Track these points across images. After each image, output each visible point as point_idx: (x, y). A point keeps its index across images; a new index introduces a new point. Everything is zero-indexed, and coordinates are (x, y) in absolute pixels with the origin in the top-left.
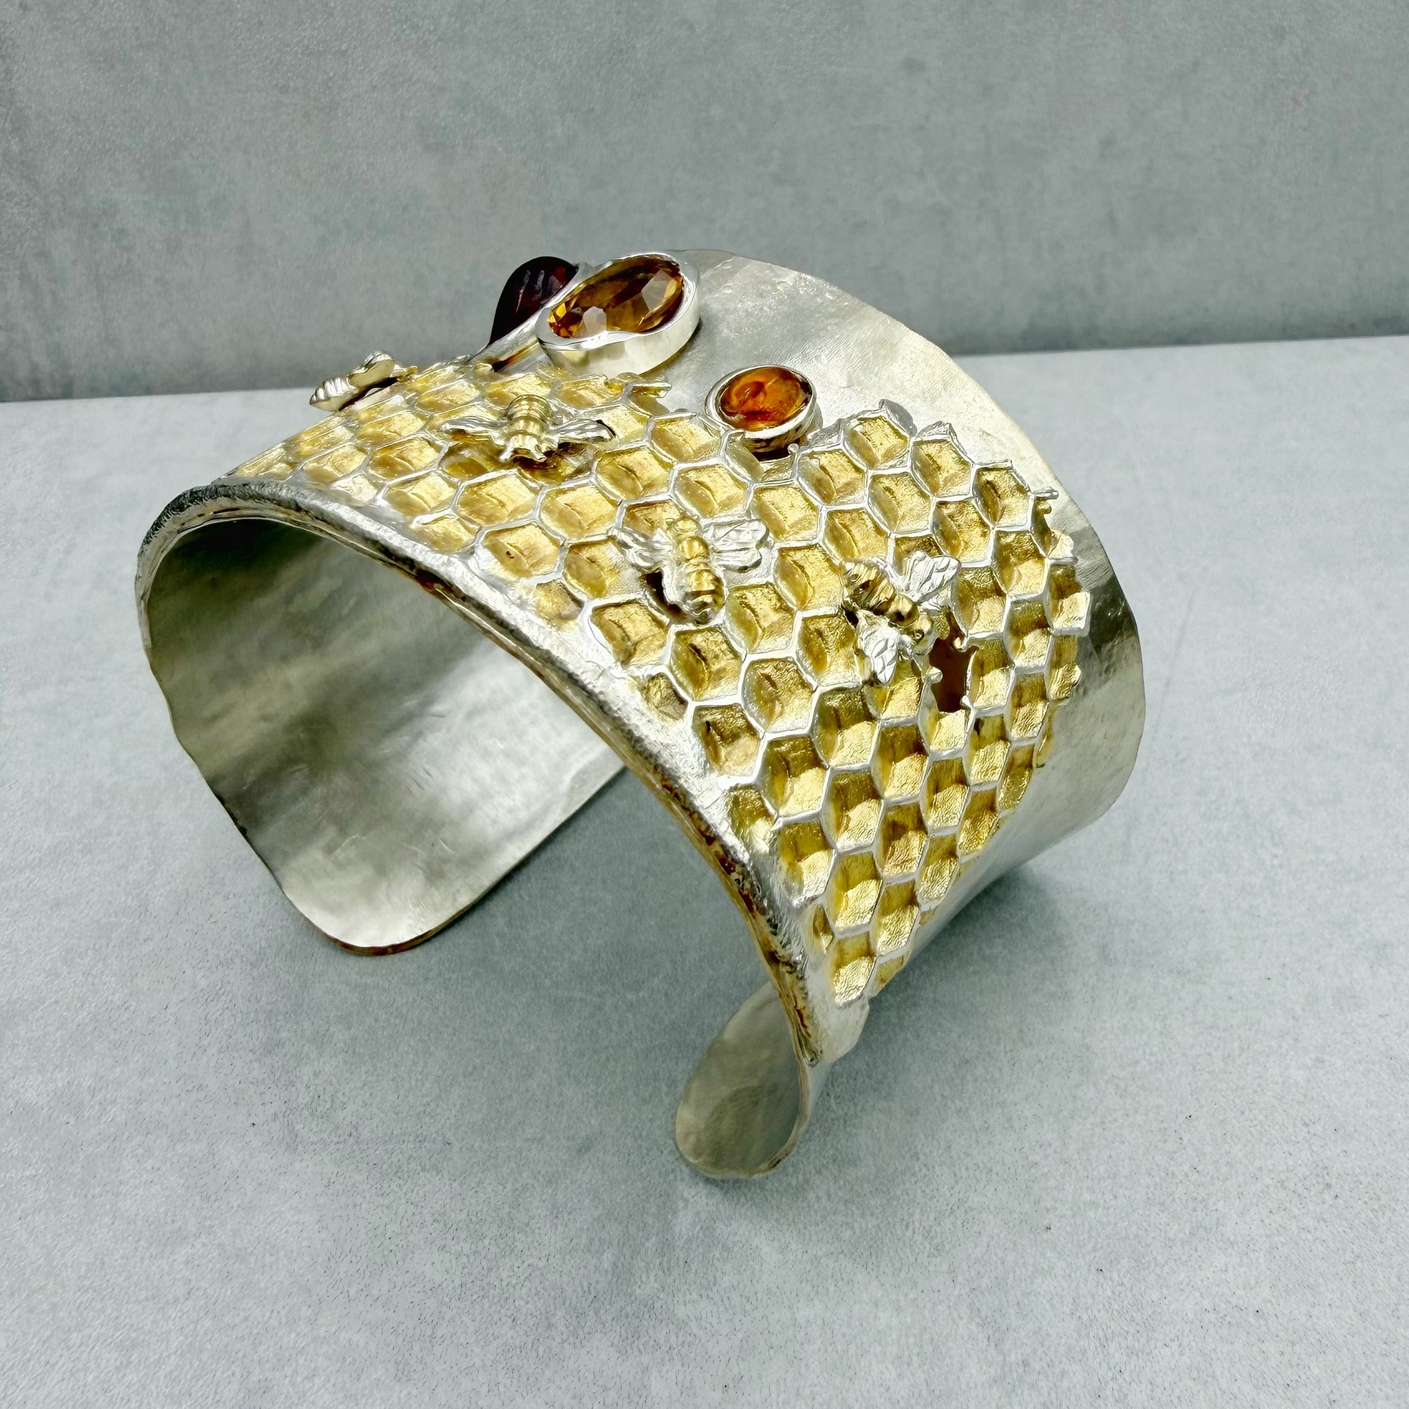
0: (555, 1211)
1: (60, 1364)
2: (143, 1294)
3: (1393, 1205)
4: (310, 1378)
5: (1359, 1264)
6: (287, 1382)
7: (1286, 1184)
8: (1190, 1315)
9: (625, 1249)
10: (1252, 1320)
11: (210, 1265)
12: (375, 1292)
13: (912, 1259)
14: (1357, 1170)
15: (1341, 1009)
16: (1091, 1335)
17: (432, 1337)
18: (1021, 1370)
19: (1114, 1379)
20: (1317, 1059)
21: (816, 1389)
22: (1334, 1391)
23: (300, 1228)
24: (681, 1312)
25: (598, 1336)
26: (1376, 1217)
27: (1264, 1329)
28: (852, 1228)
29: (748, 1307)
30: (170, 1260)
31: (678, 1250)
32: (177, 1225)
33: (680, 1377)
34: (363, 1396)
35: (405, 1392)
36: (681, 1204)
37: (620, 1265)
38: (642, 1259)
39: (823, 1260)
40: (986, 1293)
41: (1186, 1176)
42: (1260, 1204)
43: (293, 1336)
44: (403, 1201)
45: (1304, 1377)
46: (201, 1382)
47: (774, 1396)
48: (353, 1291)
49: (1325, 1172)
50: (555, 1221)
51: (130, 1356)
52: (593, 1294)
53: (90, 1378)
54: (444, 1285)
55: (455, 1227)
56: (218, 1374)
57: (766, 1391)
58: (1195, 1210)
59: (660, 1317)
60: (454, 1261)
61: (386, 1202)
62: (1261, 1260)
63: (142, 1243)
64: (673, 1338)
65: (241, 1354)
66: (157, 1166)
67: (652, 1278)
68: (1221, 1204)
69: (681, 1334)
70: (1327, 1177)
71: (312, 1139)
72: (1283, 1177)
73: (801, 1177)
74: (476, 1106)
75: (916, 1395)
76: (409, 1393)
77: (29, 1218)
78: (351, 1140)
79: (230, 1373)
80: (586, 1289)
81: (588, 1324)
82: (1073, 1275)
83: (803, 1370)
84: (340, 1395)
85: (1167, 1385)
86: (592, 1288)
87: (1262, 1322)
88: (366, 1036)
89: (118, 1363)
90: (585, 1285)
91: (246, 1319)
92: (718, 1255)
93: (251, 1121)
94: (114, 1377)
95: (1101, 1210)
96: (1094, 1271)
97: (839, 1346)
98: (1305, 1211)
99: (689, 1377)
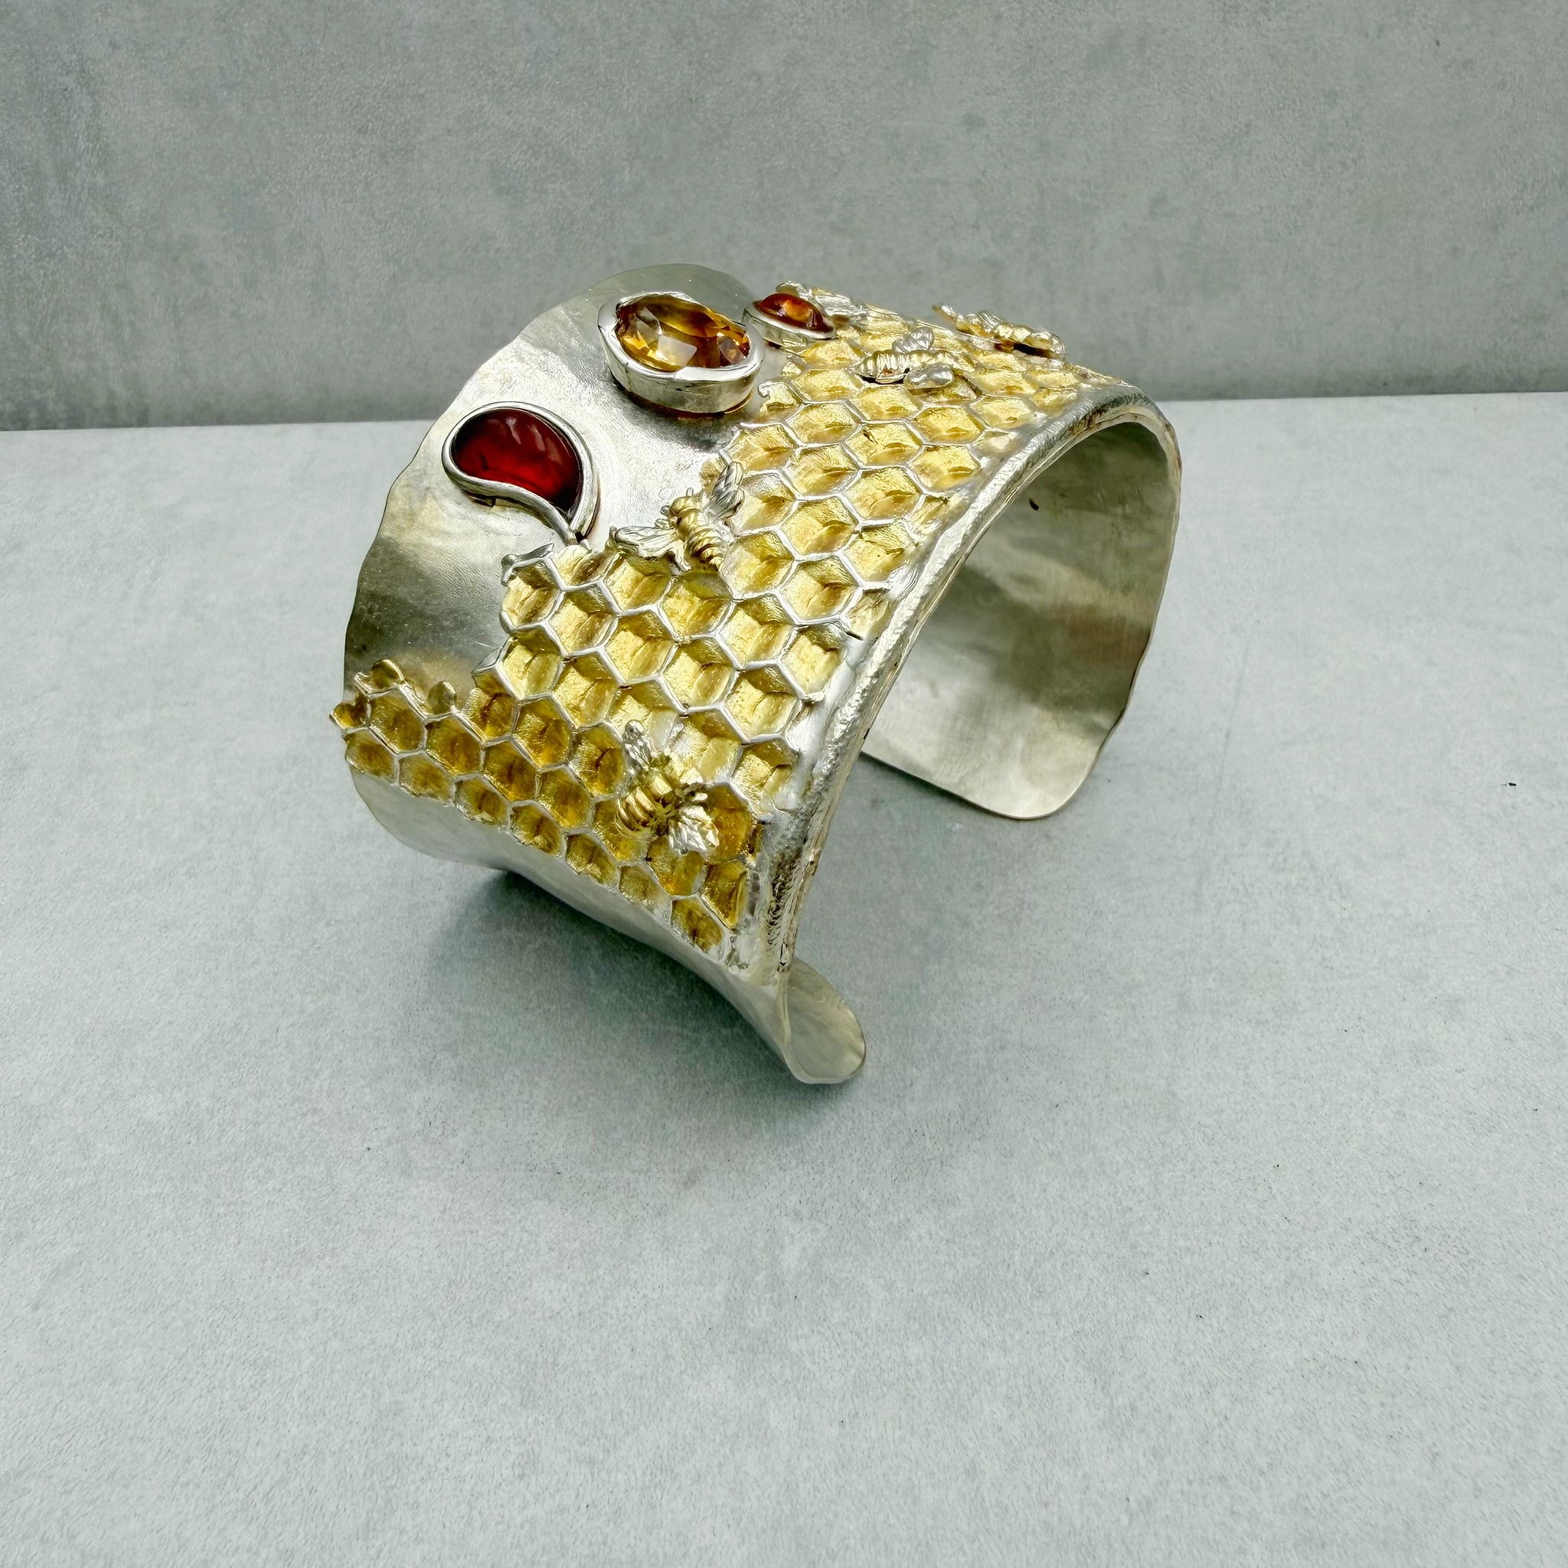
0: (666, 1243)
1: (196, 1382)
2: (272, 1315)
3: (1482, 1259)
4: (439, 1401)
5: (1453, 1318)
6: (417, 1404)
7: (1376, 1236)
8: (1291, 1363)
9: (735, 1283)
10: (1351, 1370)
11: (336, 1287)
12: (496, 1319)
13: (1015, 1301)
14: (1444, 1224)
15: (1419, 1062)
16: (1195, 1380)
17: (555, 1364)
18: (1128, 1414)
19: (1220, 1425)
20: (1398, 1112)
21: (929, 1427)
22: (1437, 1444)
23: (420, 1253)
24: (794, 1346)
25: (715, 1368)
26: (1466, 1271)
27: (1363, 1379)
28: (955, 1268)
29: (859, 1343)
30: (297, 1281)
31: (787, 1285)
32: (301, 1246)
33: (797, 1411)
34: (492, 1420)
35: (531, 1420)
36: (787, 1240)
37: (732, 1298)
38: (753, 1293)
39: (930, 1299)
40: (1090, 1336)
41: (1278, 1225)
42: (1352, 1255)
43: (420, 1360)
44: (518, 1228)
45: (1405, 1428)
46: (333, 1403)
47: (890, 1432)
48: (475, 1316)
49: (1413, 1224)
50: (666, 1253)
51: (264, 1375)
52: (708, 1325)
53: (227, 1395)
54: (562, 1314)
55: (569, 1256)
56: (350, 1394)
57: (881, 1428)
58: (1288, 1259)
59: (774, 1351)
60: (570, 1290)
61: (502, 1230)
62: (1357, 1311)
63: (269, 1263)
65: (370, 1376)
66: (278, 1187)
67: (764, 1313)
68: (1313, 1254)
69: (794, 1368)
70: (1415, 1229)
71: (425, 1165)
72: (1373, 1228)
73: (902, 1215)
74: (582, 1137)
75: (1029, 1435)
76: (536, 1420)
77: (157, 1236)
78: (464, 1167)
79: (360, 1394)
80: (700, 1321)
81: (705, 1356)
82: (1173, 1321)
83: (917, 1408)
84: (469, 1420)
85: (1273, 1434)
86: (706, 1320)
87: (1361, 1373)
88: (472, 1064)
89: (253, 1381)
90: (699, 1316)
91: (374, 1341)
92: (826, 1291)
93: (366, 1145)
94: (250, 1395)
95: (1196, 1256)
96: (1194, 1317)
97: (949, 1385)
98: (1395, 1263)
99: (806, 1412)
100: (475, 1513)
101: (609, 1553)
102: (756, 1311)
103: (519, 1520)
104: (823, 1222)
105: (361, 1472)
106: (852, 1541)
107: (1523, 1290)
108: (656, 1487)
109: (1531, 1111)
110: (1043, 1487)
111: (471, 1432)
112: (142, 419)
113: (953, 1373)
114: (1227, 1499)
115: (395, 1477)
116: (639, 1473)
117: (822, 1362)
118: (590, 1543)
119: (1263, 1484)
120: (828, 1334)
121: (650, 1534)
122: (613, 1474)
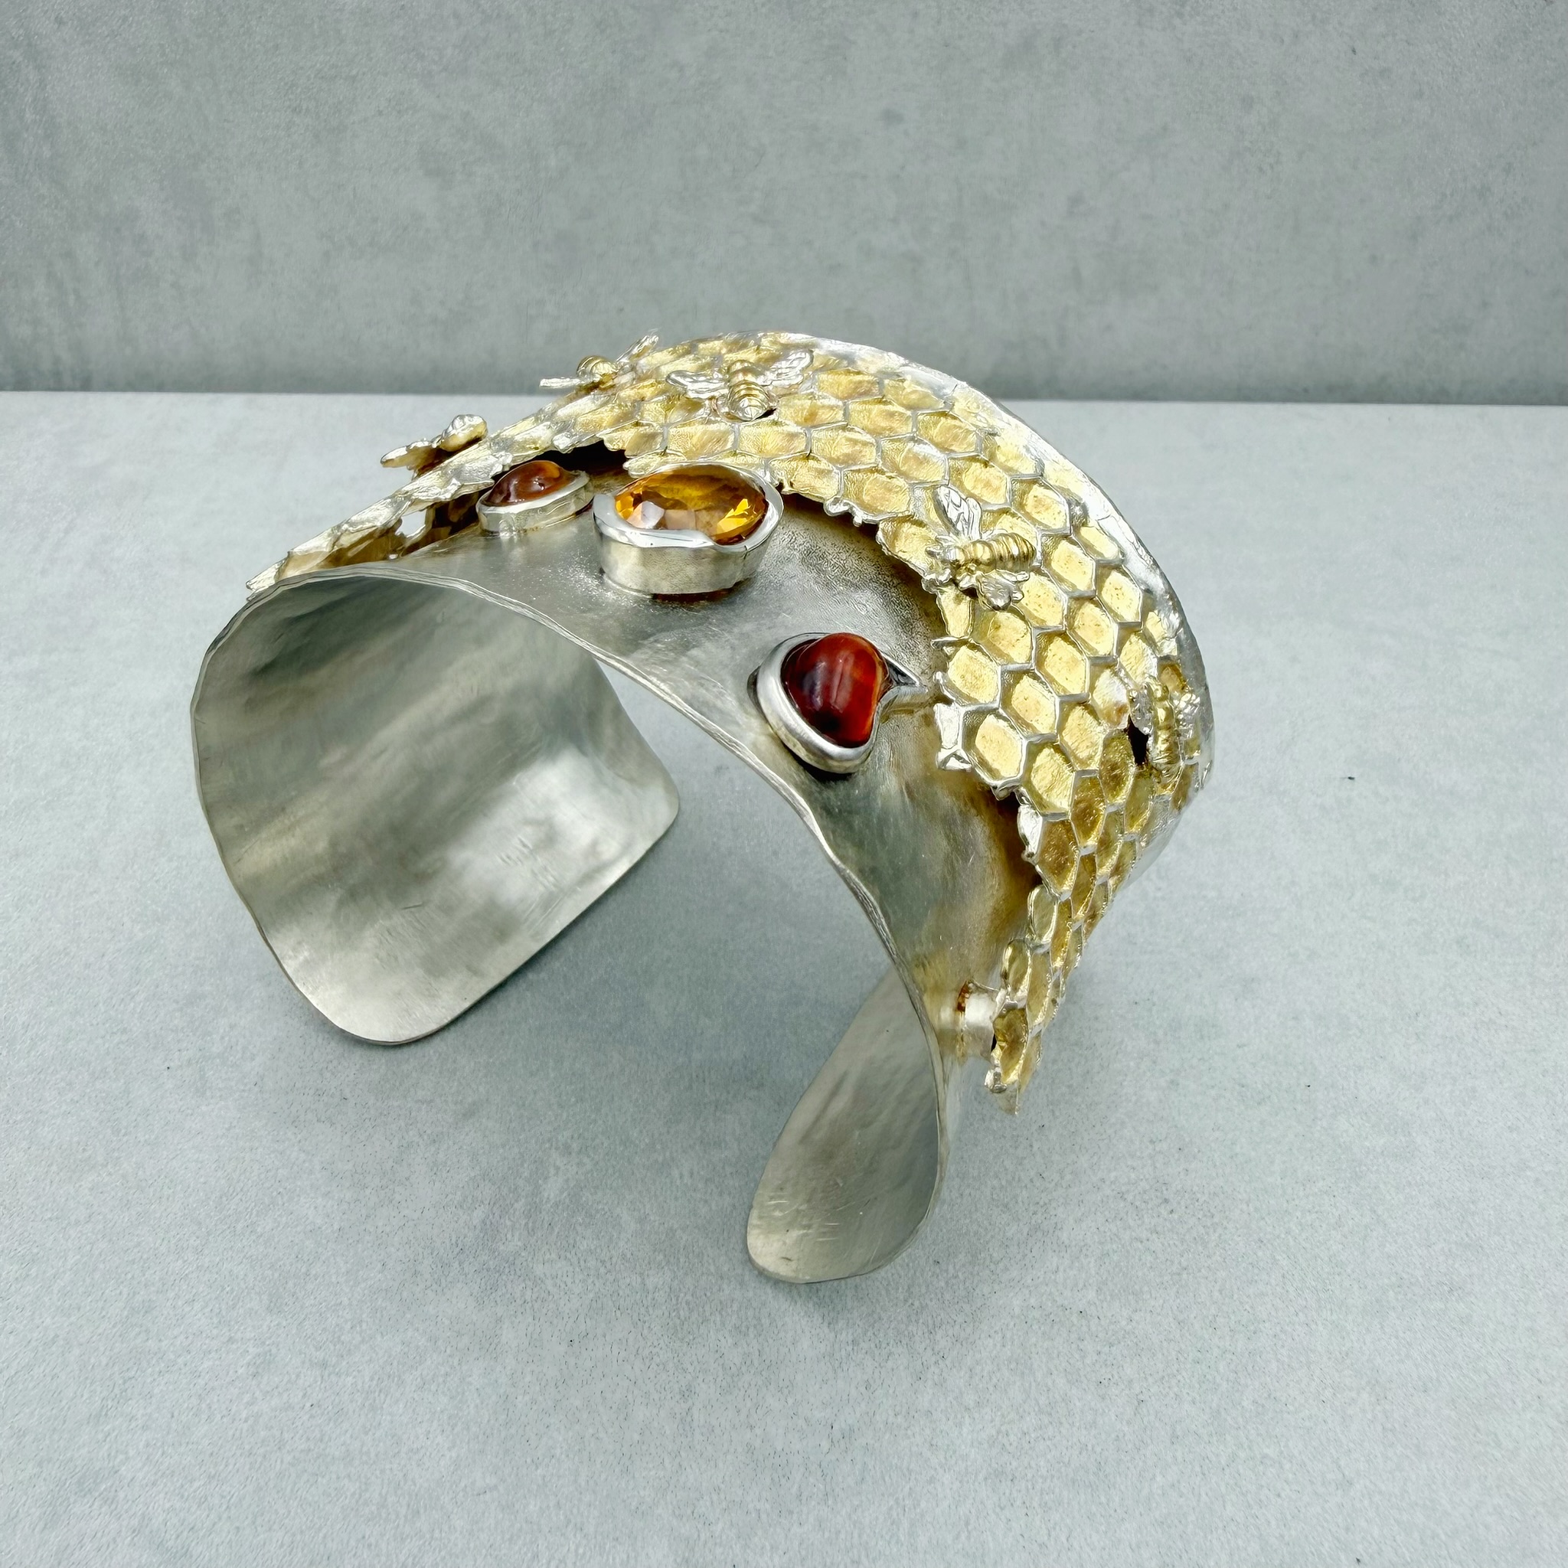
0: (435, 1169)
2: (48, 1215)
3: (1225, 1223)
4: (190, 1302)
5: (1185, 1276)
6: (169, 1304)
7: (1125, 1196)
8: (1017, 1311)
9: (495, 1209)
10: (1074, 1319)
11: (113, 1193)
12: (259, 1230)
14: (1195, 1189)
15: (1202, 1037)
16: (921, 1321)
17: (307, 1274)
18: (849, 1348)
19: (936, 1363)
20: (1172, 1082)
21: (655, 1351)
22: (1144, 1390)
23: (199, 1165)
24: (539, 1270)
25: (459, 1285)
26: (1207, 1233)
27: (1085, 1329)
28: (709, 1205)
29: (602, 1270)
30: (77, 1185)
31: (544, 1213)
32: (87, 1154)
33: (530, 1329)
34: (237, 1322)
35: (274, 1324)
36: (552, 1171)
37: (488, 1223)
38: (509, 1219)
39: (678, 1232)
41: (1032, 1181)
42: (1099, 1214)
43: (179, 1263)
44: (296, 1148)
45: (1116, 1377)
46: (90, 1299)
47: (615, 1352)
48: (239, 1226)
49: (1164, 1188)
50: (434, 1177)
51: (30, 1270)
52: (460, 1246)
54: (324, 1228)
55: (340, 1175)
56: (107, 1291)
57: (608, 1348)
58: (1035, 1213)
59: (519, 1273)
60: (336, 1207)
61: (281, 1148)
62: (1092, 1265)
63: (54, 1168)
64: (529, 1293)
65: (129, 1276)
66: (76, 1099)
67: (516, 1238)
68: (1060, 1210)
69: (535, 1290)
70: (1165, 1192)
71: (220, 1086)
72: (1124, 1189)
73: (668, 1154)
74: (375, 1067)
75: (748, 1363)
76: (279, 1323)
78: (256, 1089)
79: (118, 1290)
80: (454, 1241)
81: (451, 1274)
82: (911, 1265)
83: (645, 1332)
84: (215, 1320)
85: (985, 1374)
86: (459, 1242)
87: (1084, 1322)
88: (282, 994)
90: (454, 1237)
91: (139, 1244)
92: (580, 1220)
93: (167, 1064)
94: (13, 1287)
95: (946, 1207)
96: (931, 1261)
97: (682, 1312)
98: (1140, 1222)
99: (538, 1330)
100: (204, 1406)
101: (324, 1450)
102: (509, 1235)
103: (244, 1415)
104: (589, 1156)
105: (104, 1363)
106: (558, 1452)
107: (1260, 1253)
108: (380, 1391)
109: (1303, 1086)
110: (753, 1411)
111: (215, 1332)
112: (85, 384)
113: (688, 1303)
114: (928, 1431)
115: (135, 1369)
116: (367, 1379)
117: (563, 1286)
118: (308, 1439)
119: (967, 1420)
120: (575, 1260)
121: (366, 1433)
122: (343, 1377)
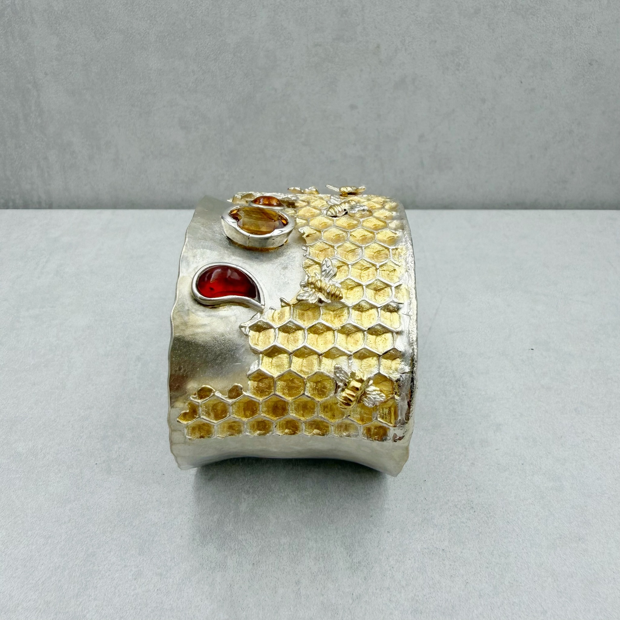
0: (199, 500)
1: (23, 542)
2: (54, 520)
3: (495, 515)
4: (110, 552)
5: (481, 536)
6: (101, 553)
7: (457, 506)
8: (419, 550)
9: (222, 515)
10: (441, 552)
11: (78, 511)
12: (134, 524)
13: (322, 524)
14: (483, 503)
15: (482, 446)
16: (384, 554)
17: (153, 540)
18: (358, 565)
19: (390, 570)
20: (472, 463)
21: (285, 567)
22: (468, 579)
23: (110, 500)
24: (240, 537)
25: (210, 544)
26: (488, 520)
27: (445, 556)
28: (302, 512)
29: (264, 537)
30: (64, 509)
31: (241, 516)
32: (67, 497)
33: (238, 560)
34: (127, 559)
35: (142, 559)
36: (243, 500)
37: (220, 520)
38: (228, 519)
39: (292, 523)
40: (348, 538)
41: (422, 501)
42: (447, 513)
43: (104, 537)
44: (146, 493)
45: (457, 573)
46: (71, 551)
47: (270, 568)
48: (126, 523)
49: (471, 503)
51: (48, 541)
52: (210, 529)
53: (34, 547)
54: (158, 523)
55: (163, 503)
56: (78, 548)
57: (267, 566)
58: (424, 513)
59: (233, 539)
60: (162, 515)
61: (140, 493)
62: (446, 532)
63: (55, 502)
64: (236, 546)
65: (86, 542)
66: (62, 476)
67: (231, 525)
68: (433, 512)
69: (239, 545)
70: (472, 505)
71: (116, 470)
72: (456, 503)
73: (286, 493)
75: (320, 571)
76: (143, 559)
77: (17, 491)
78: (130, 471)
79: (82, 548)
80: (207, 527)
81: (207, 540)
82: (379, 533)
83: (281, 560)
84: (119, 559)
85: (409, 573)
86: (210, 528)
87: (444, 554)
88: (138, 436)
89: (43, 543)
90: (207, 526)
91: (89, 530)
92: (254, 519)
93: (96, 463)
94: (42, 547)
95: (390, 511)
96: (386, 532)
97: (294, 553)
98: (463, 516)
99: (241, 560)
100: (117, 591)
101: (163, 606)
102: (228, 525)
103: (132, 594)
104: (256, 495)
105: (78, 575)
106: (251, 605)
107: (508, 527)
108: (183, 584)
109: (521, 464)
110: (323, 589)
111: (119, 563)
112: (50, 206)
113: (296, 549)
114: (389, 595)
115: (90, 577)
116: (178, 580)
117: (249, 543)
118: (157, 602)
119: (403, 591)
120: (253, 534)
121: (179, 600)
122: (169, 579)
